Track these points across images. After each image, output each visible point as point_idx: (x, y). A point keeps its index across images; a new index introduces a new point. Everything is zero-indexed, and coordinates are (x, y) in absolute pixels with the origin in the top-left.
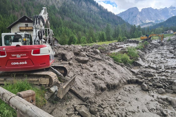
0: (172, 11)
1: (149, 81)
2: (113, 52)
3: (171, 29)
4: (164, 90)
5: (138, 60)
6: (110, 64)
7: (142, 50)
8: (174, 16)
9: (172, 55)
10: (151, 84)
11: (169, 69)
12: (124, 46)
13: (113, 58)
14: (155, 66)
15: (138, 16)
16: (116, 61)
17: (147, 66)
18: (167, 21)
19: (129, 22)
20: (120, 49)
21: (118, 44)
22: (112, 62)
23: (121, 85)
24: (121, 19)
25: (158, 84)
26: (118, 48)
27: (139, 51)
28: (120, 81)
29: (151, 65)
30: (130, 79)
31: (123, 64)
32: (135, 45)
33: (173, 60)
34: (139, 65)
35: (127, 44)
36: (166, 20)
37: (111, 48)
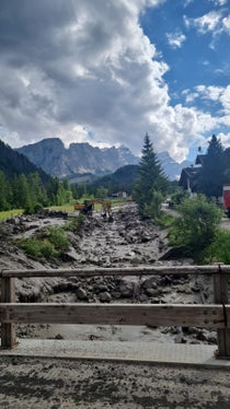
0: (125, 156)
1: (89, 284)
2: (19, 237)
3: (123, 190)
4: (109, 295)
5: (69, 250)
6: (20, 261)
7: (74, 231)
8: (127, 164)
9: (123, 240)
10: (91, 288)
11: (116, 261)
12: (40, 223)
13: (23, 248)
14: (96, 259)
15: (64, 158)
16: (30, 254)
17: (84, 259)
18: (115, 174)
19: (44, 169)
20: (34, 230)
21: (27, 221)
22: (22, 257)
23: (43, 297)
24: (27, 160)
25: (101, 286)
26: (28, 229)
27: (70, 233)
28: (42, 290)
29: (91, 258)
30: (57, 284)
31: (44, 259)
32: (60, 222)
33: (123, 247)
34: (71, 260)
35: (45, 220)
36: (114, 171)
37: (15, 229)
